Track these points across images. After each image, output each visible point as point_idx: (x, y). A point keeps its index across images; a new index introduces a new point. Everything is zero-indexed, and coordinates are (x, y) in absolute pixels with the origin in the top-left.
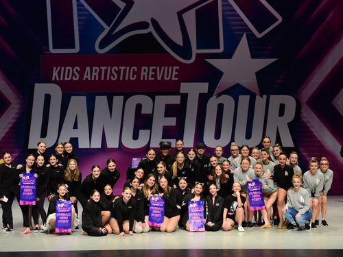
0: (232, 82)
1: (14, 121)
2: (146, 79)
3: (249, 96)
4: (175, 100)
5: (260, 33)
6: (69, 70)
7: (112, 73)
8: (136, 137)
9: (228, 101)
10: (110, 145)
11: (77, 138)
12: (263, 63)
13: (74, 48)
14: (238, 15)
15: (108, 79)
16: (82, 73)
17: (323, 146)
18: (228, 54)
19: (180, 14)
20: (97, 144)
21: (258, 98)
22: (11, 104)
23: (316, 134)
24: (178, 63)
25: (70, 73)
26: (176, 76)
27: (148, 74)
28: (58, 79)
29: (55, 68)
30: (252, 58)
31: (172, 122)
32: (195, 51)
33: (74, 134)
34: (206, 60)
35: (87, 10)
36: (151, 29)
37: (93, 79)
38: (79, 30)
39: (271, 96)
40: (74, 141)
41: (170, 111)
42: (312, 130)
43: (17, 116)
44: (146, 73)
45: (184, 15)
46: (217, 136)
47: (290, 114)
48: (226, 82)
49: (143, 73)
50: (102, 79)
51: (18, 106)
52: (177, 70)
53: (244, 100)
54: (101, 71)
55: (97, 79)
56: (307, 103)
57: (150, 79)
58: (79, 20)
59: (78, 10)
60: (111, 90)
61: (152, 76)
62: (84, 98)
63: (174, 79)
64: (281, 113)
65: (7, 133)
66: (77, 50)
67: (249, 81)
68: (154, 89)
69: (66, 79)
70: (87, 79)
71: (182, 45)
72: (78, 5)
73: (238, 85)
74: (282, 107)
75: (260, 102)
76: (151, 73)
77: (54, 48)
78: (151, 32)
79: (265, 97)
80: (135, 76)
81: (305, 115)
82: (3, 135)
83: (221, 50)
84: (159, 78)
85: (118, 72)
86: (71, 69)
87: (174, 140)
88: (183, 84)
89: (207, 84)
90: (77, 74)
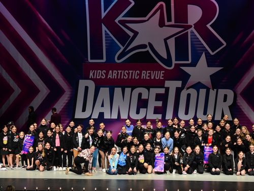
0: (196, 81)
1: (67, 102)
2: (145, 78)
3: (205, 90)
4: (162, 91)
5: (213, 52)
6: (99, 72)
7: (125, 74)
8: (138, 112)
9: (193, 92)
10: (122, 117)
11: (103, 113)
12: (215, 70)
13: (103, 59)
14: (200, 41)
15: (122, 78)
16: (107, 74)
18: (194, 64)
19: (165, 40)
20: (115, 116)
21: (211, 90)
22: (65, 92)
23: (245, 113)
24: (164, 69)
25: (100, 74)
28: (93, 77)
29: (91, 71)
30: (208, 66)
31: (160, 104)
32: (174, 62)
33: (102, 110)
34: (181, 68)
35: (110, 37)
36: (148, 49)
37: (113, 78)
38: (106, 49)
39: (219, 90)
40: (101, 114)
41: (158, 97)
42: (243, 110)
43: (68, 99)
44: (145, 75)
46: (187, 113)
47: (230, 101)
48: (192, 80)
49: (143, 75)
50: (119, 78)
51: (69, 93)
52: (163, 73)
53: (203, 92)
54: (118, 73)
55: (116, 78)
56: (240, 94)
57: (147, 78)
58: (106, 43)
59: (106, 37)
60: (124, 84)
61: (148, 76)
62: (108, 89)
63: (161, 78)
64: (225, 100)
65: (63, 109)
66: (104, 60)
67: (206, 80)
68: (149, 84)
69: (98, 77)
70: (110, 78)
71: (166, 58)
72: (106, 34)
73: (199, 83)
74: (226, 96)
75: (212, 93)
76: (148, 75)
77: (91, 59)
78: (148, 51)
79: (215, 90)
80: (138, 77)
81: (239, 101)
82: (60, 110)
83: (190, 61)
84: (152, 78)
85: (128, 74)
86: (101, 71)
87: (161, 115)
88: (166, 82)
89: (181, 82)
90: (104, 75)
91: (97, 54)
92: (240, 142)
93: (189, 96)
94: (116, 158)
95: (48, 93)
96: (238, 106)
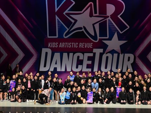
0: (111, 49)
1: (35, 61)
3: (117, 54)
4: (91, 55)
5: (122, 32)
7: (69, 45)
8: (77, 67)
9: (110, 55)
10: (68, 70)
11: (56, 68)
12: (123, 42)
13: (56, 36)
14: (114, 26)
15: (68, 47)
16: (58, 45)
17: (143, 72)
18: (110, 39)
19: (93, 25)
20: (63, 70)
21: (120, 54)
22: (34, 55)
23: (141, 68)
24: (92, 42)
25: (55, 45)
26: (92, 46)
27: (82, 45)
28: (50, 47)
29: (49, 43)
30: (119, 40)
31: (90, 62)
32: (98, 38)
33: (56, 66)
34: (103, 41)
35: (61, 23)
36: (83, 30)
37: (62, 47)
38: (58, 30)
39: (125, 54)
40: (55, 69)
41: (89, 58)
42: (139, 66)
43: (36, 59)
44: (81, 45)
45: (95, 25)
46: (106, 68)
47: (132, 60)
48: (109, 49)
49: (80, 45)
50: (66, 47)
51: (36, 56)
52: (92, 44)
54: (65, 44)
55: (64, 47)
56: (138, 57)
57: (82, 47)
59: (58, 23)
60: (69, 51)
61: (83, 46)
62: (59, 54)
63: (91, 47)
64: (129, 60)
65: (32, 65)
66: (57, 37)
67: (118, 49)
68: (83, 51)
69: (53, 47)
70: (60, 47)
71: (94, 35)
73: (113, 50)
74: (129, 58)
75: (121, 56)
76: (83, 45)
77: (49, 36)
78: (83, 31)
79: (123, 54)
80: (77, 46)
81: (137, 61)
82: (31, 66)
83: (108, 37)
84: (86, 47)
85: (71, 45)
86: (55, 43)
87: (91, 69)
88: (94, 49)
89: (102, 49)
90: (57, 45)
91: (53, 33)
92: (137, 85)
93: (107, 57)
94: (64, 95)
95: (23, 56)
96: (137, 64)
